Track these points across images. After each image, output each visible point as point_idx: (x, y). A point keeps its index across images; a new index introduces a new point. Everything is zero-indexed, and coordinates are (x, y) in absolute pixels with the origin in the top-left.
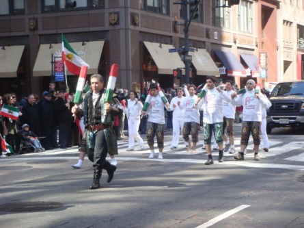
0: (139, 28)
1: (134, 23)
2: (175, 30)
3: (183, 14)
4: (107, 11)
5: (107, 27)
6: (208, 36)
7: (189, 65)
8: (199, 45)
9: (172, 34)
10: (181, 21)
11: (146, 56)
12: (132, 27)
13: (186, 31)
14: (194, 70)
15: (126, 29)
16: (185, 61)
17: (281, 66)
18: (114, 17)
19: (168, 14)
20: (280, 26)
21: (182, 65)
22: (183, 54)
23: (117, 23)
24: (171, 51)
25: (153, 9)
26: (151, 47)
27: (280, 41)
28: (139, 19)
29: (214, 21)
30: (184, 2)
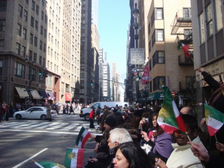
0: (14, 82)
1: (12, 80)
2: (26, 84)
3: (29, 78)
4: (3, 76)
5: (3, 82)
6: (37, 86)
7: (31, 96)
8: (34, 89)
9: (25, 85)
10: (28, 81)
11: (16, 92)
12: (11, 82)
13: (30, 84)
14: (32, 97)
15: (9, 83)
16: (29, 94)
17: (60, 96)
18: (5, 78)
19: (24, 78)
20: (61, 84)
21: (28, 96)
22: (29, 92)
23: (6, 80)
24: (25, 91)
25: (19, 76)
26: (18, 89)
27: (60, 88)
28: (14, 79)
29: (40, 81)
30: (30, 75)
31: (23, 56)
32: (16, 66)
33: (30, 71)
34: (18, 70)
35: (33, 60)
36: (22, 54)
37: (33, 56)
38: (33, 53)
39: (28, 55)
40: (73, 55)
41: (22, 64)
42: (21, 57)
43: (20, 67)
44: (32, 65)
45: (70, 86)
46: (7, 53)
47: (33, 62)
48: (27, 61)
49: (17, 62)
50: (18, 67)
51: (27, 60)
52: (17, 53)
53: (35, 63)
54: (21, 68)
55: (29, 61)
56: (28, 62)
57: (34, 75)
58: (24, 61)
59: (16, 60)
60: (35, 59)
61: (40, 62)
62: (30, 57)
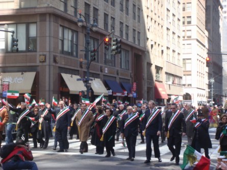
0: (58, 65)
1: (55, 61)
2: (81, 67)
3: (86, 57)
4: (38, 54)
5: (38, 63)
6: (101, 71)
7: (90, 89)
8: (96, 76)
9: (79, 69)
11: (62, 83)
12: (54, 64)
13: (88, 68)
14: (92, 92)
15: (50, 65)
16: (87, 86)
18: (43, 57)
19: (77, 56)
21: (85, 89)
22: (86, 82)
23: (44, 61)
24: (78, 80)
25: (68, 53)
26: (66, 77)
28: (58, 59)
29: (106, 62)
30: (87, 50)
31: (73, 14)
32: (60, 35)
33: (88, 43)
34: (66, 42)
35: (92, 22)
36: (71, 11)
37: (92, 14)
38: (92, 9)
39: (83, 13)
40: (168, 10)
41: (73, 31)
42: (69, 17)
43: (68, 35)
44: (91, 30)
45: (164, 70)
46: (43, 11)
47: (93, 26)
48: (80, 24)
49: (64, 27)
50: (66, 36)
51: (82, 21)
52: (62, 9)
53: (96, 26)
54: (70, 39)
55: (85, 24)
56: (83, 27)
57: (94, 51)
58: (76, 24)
59: (60, 22)
60: (96, 20)
61: (106, 24)
62: (87, 16)
